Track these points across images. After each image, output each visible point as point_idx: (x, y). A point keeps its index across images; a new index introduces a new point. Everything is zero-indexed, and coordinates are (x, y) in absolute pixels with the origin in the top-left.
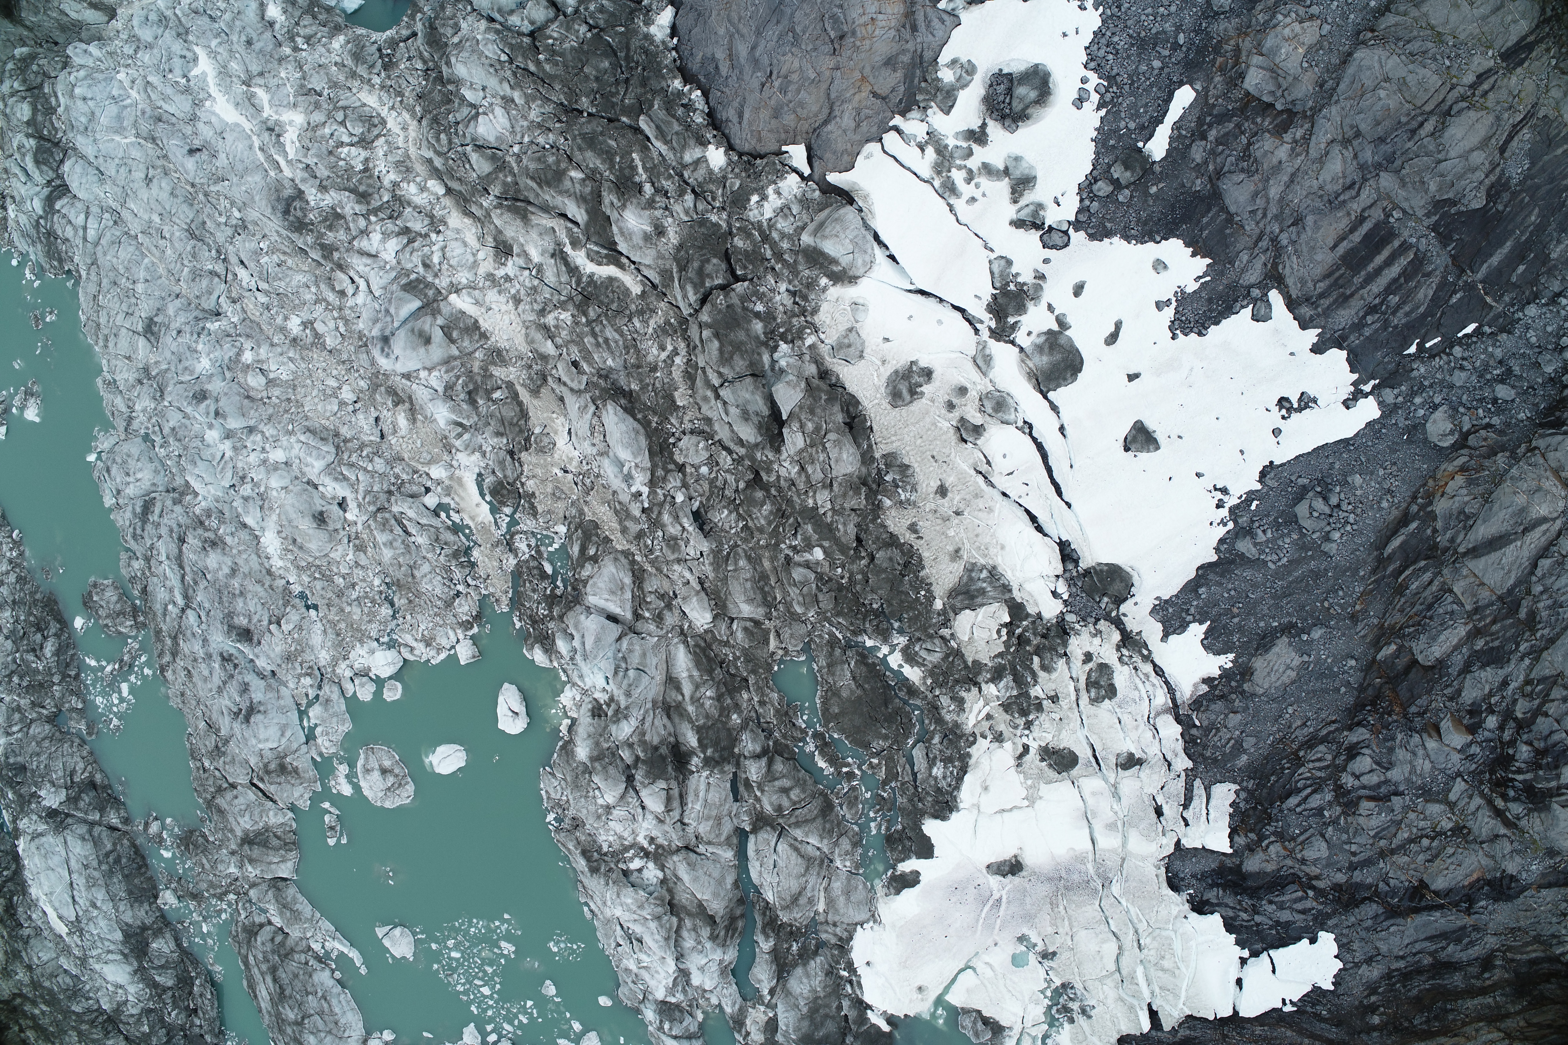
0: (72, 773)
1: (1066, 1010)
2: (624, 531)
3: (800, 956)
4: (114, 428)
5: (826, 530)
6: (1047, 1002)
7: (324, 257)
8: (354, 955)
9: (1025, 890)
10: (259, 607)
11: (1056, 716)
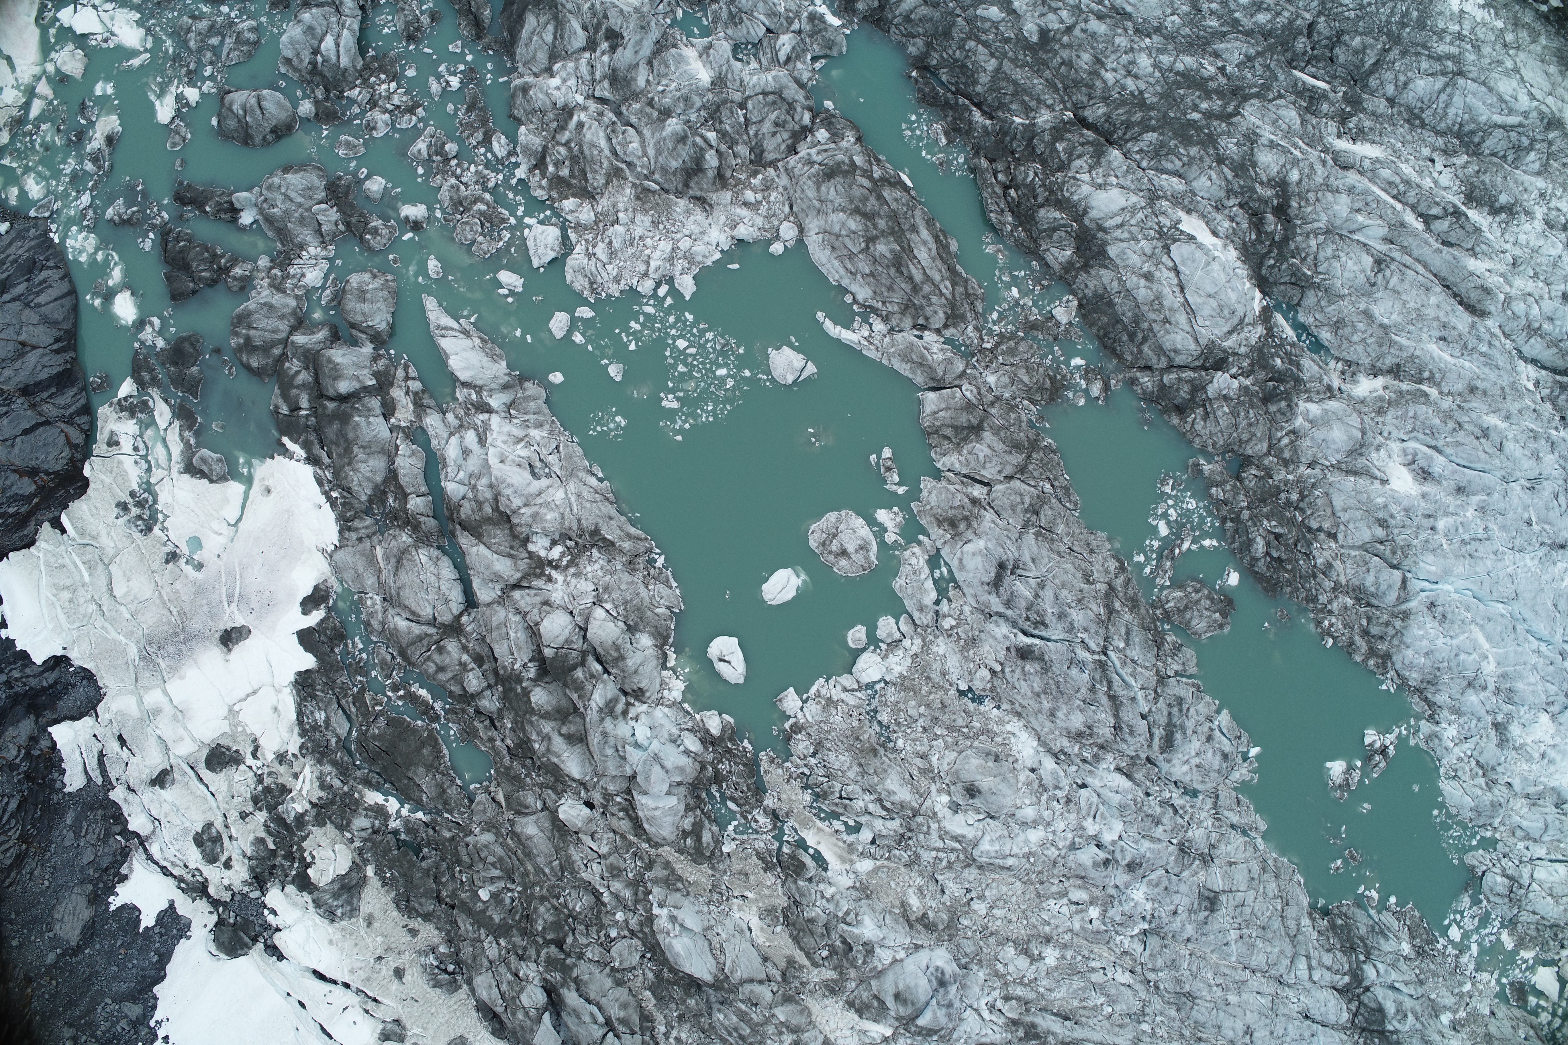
0: (1206, 416)
1: (140, 504)
2: (667, 865)
3: (385, 493)
4: (1235, 789)
5: (480, 920)
6: (159, 507)
7: (1034, 1026)
8: (833, 330)
9: (212, 618)
10: (1017, 684)
11: (237, 800)
